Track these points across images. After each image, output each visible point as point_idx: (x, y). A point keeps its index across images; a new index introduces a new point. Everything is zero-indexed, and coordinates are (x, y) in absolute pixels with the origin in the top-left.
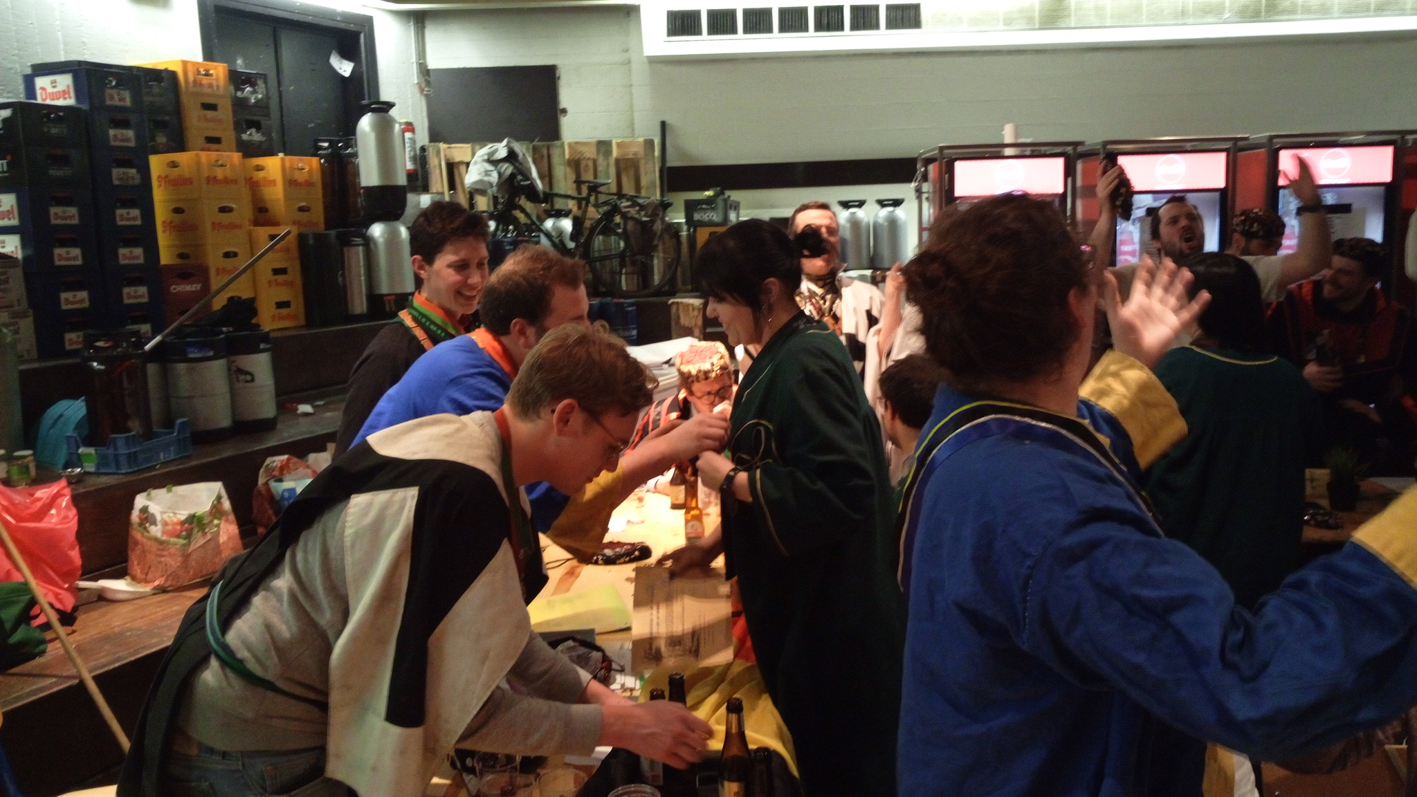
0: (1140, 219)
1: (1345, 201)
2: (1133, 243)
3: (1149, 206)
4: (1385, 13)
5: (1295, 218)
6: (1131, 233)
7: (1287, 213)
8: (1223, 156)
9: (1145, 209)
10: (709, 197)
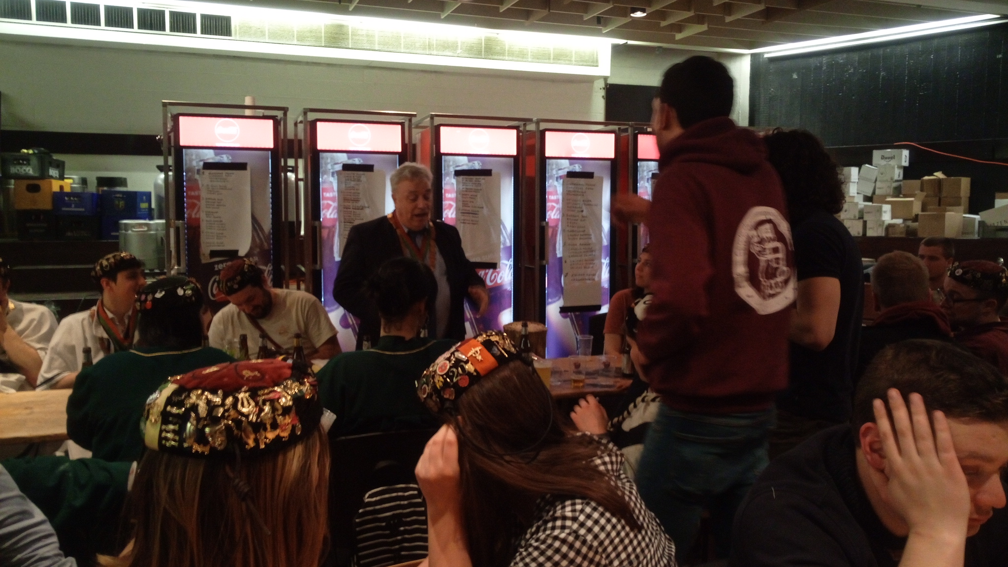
0: (338, 173)
1: (487, 167)
2: (334, 191)
3: (345, 163)
4: (560, 62)
5: (454, 178)
6: (331, 182)
7: (448, 174)
8: (399, 127)
9: (341, 165)
10: (28, 154)
